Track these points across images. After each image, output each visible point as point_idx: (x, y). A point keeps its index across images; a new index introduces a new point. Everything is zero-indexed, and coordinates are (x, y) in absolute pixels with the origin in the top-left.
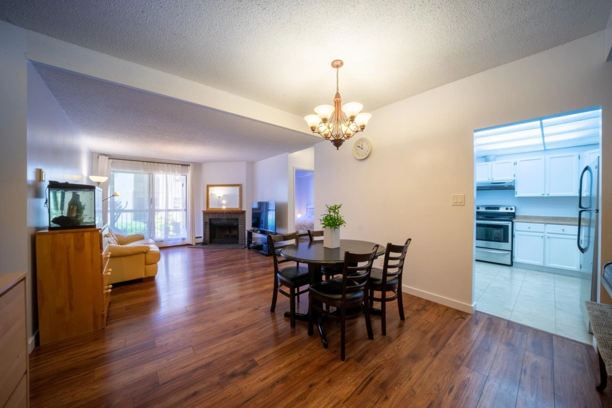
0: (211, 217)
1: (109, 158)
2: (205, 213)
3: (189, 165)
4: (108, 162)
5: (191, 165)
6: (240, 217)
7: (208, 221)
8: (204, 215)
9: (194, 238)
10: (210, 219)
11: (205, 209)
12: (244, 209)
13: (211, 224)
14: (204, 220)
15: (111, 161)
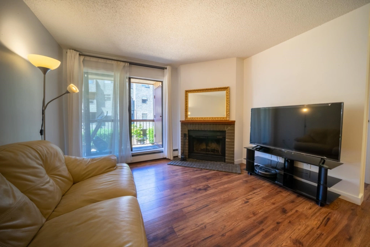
0: (191, 128)
1: (80, 55)
2: (184, 124)
3: (166, 68)
4: (79, 59)
5: (168, 67)
6: (227, 129)
7: (187, 133)
8: (182, 126)
9: (172, 151)
10: (189, 131)
11: (183, 119)
12: (232, 119)
13: (189, 136)
14: (182, 131)
15: (82, 58)
